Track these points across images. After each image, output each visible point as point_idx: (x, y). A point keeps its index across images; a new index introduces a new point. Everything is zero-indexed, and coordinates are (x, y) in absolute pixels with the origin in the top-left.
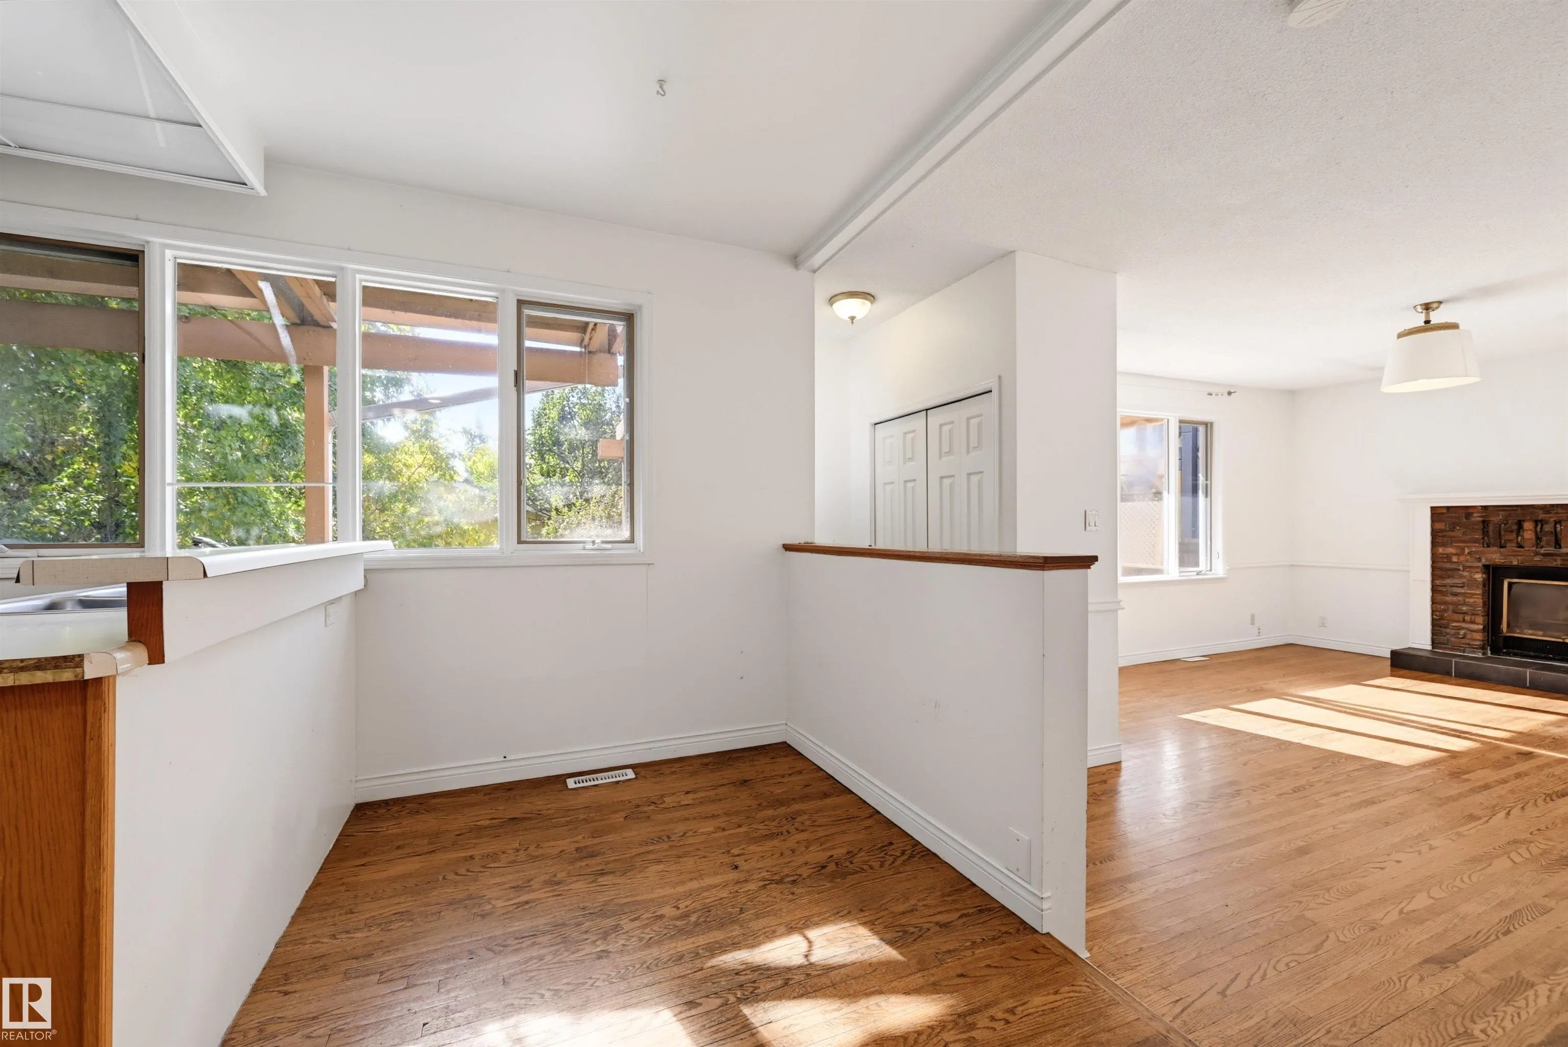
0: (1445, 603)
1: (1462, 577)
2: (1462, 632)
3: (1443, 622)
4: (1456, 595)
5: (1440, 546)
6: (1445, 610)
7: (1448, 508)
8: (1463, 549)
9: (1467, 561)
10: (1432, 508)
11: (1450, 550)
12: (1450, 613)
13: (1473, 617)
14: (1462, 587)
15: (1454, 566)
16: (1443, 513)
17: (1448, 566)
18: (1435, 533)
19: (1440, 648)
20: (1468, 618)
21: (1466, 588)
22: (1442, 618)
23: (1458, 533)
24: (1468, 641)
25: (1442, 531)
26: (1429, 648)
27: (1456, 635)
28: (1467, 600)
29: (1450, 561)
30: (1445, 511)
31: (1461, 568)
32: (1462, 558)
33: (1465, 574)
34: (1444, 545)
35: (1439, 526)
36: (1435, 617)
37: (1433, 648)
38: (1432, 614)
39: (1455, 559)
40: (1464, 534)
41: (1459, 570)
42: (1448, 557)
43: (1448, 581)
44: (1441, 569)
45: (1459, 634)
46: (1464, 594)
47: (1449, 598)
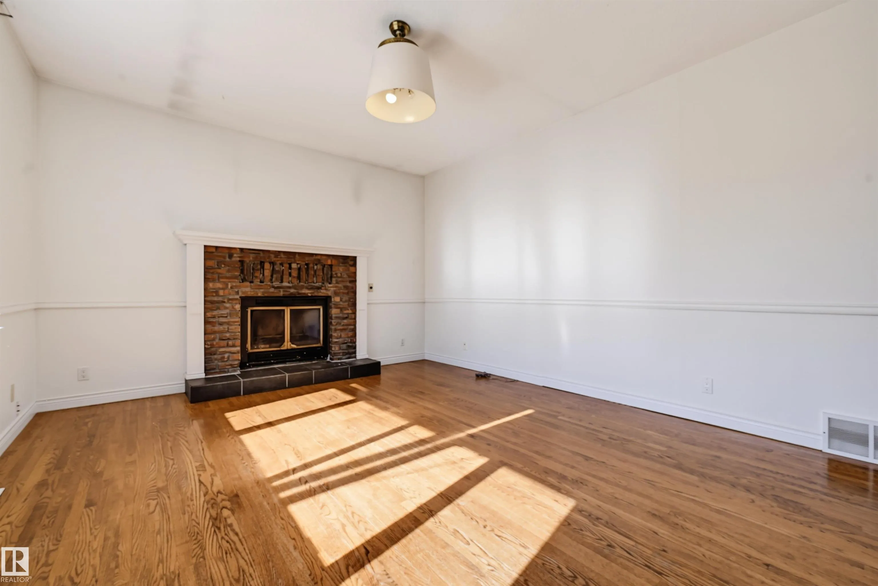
0: (214, 332)
1: (226, 308)
2: (226, 355)
3: (213, 349)
4: (221, 324)
5: (210, 282)
6: (214, 339)
7: (217, 248)
8: (227, 285)
9: (230, 294)
10: (205, 247)
11: (219, 285)
12: (217, 340)
13: (234, 341)
14: (226, 317)
15: (220, 299)
16: (213, 252)
17: (216, 299)
18: (207, 270)
19: (211, 374)
20: (230, 343)
21: (229, 317)
22: (212, 346)
23: (223, 270)
24: (231, 363)
25: (213, 268)
26: (203, 376)
27: (222, 359)
28: (230, 327)
29: (217, 295)
30: (214, 250)
31: (226, 300)
32: (227, 291)
33: (228, 305)
34: (213, 280)
35: (211, 263)
36: (207, 346)
37: (206, 375)
38: (205, 344)
39: (221, 293)
40: (229, 271)
41: (224, 302)
42: (216, 292)
43: (215, 313)
44: (212, 302)
45: (224, 358)
46: (228, 323)
47: (217, 328)
